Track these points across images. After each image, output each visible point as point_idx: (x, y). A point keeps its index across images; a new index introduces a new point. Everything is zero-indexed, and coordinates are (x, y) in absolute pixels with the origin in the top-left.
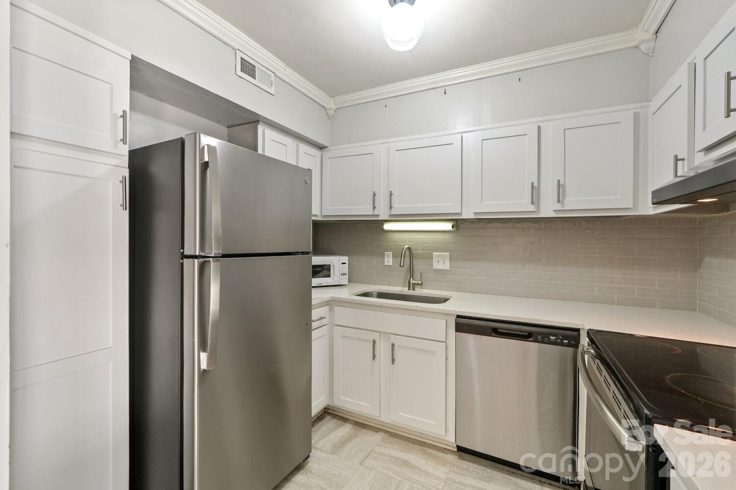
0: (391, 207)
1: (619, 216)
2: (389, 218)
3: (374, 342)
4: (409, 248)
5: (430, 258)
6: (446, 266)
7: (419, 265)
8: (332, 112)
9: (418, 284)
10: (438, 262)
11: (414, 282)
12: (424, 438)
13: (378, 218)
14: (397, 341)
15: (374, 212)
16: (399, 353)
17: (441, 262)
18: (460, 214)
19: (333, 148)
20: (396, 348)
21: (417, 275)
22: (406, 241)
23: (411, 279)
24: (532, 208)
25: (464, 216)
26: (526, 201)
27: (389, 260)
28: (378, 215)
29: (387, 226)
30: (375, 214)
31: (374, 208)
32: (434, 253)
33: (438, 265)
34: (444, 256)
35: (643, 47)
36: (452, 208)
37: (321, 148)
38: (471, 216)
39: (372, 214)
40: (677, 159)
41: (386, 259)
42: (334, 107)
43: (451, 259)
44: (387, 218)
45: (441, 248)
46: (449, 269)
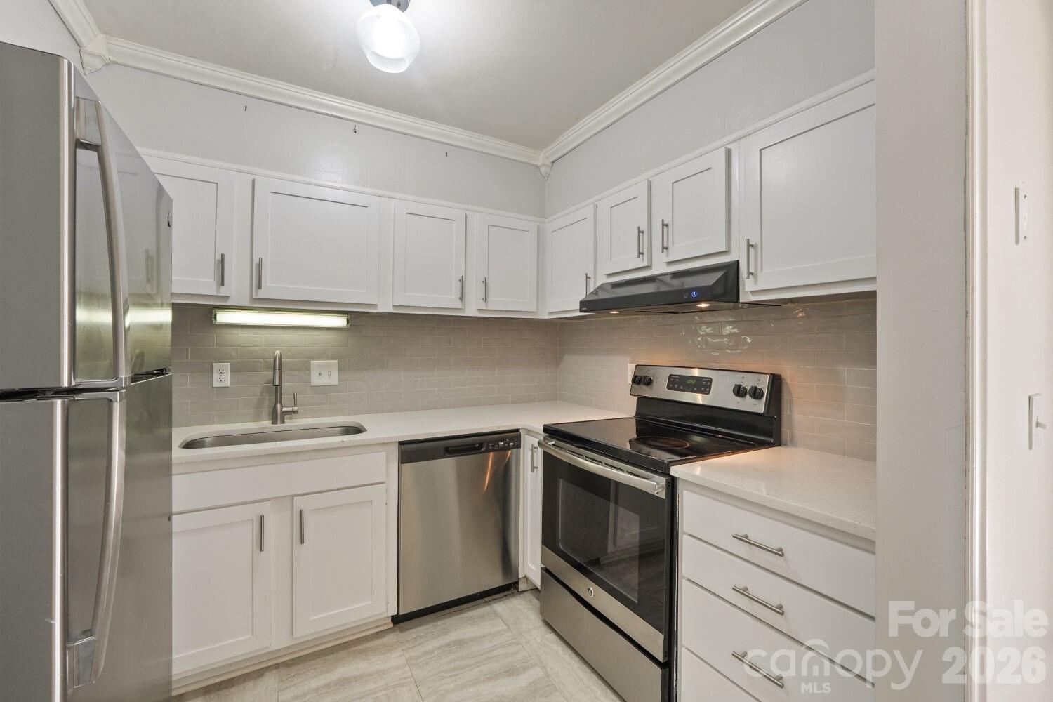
0: (259, 285)
1: (513, 318)
2: (250, 303)
3: (262, 518)
5: (307, 368)
6: (333, 379)
9: (289, 412)
10: (320, 374)
11: (284, 409)
12: (346, 636)
13: (226, 302)
14: (306, 503)
15: (218, 290)
17: (325, 374)
18: (375, 306)
20: (306, 516)
21: (286, 398)
23: (279, 406)
24: (459, 305)
26: (454, 297)
27: (222, 378)
28: (227, 297)
29: (223, 317)
30: (221, 294)
31: (221, 284)
32: (312, 362)
33: (320, 379)
34: (329, 366)
35: (543, 170)
38: (390, 310)
39: (214, 293)
40: (587, 278)
41: (216, 376)
43: (340, 370)
44: (247, 304)
45: (324, 353)
46: (337, 384)
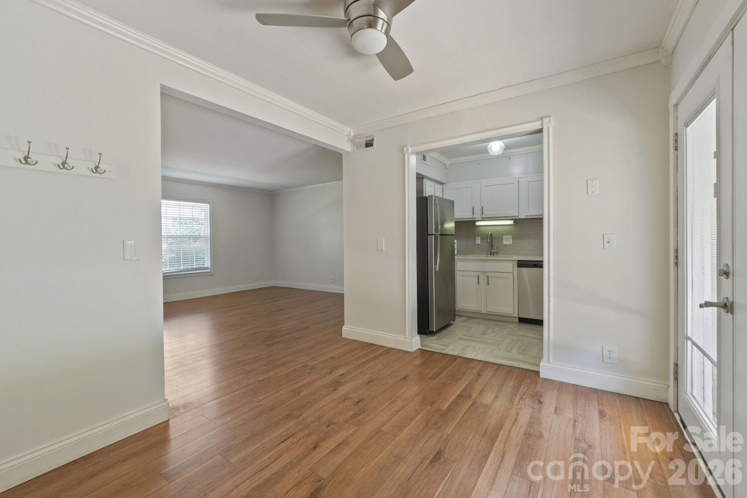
0: (482, 214)
3: (478, 276)
4: (491, 234)
5: (502, 239)
6: (511, 243)
7: (496, 243)
8: (448, 166)
9: (496, 252)
10: (506, 241)
11: (494, 252)
14: (490, 274)
16: (491, 280)
17: (508, 241)
18: (518, 216)
19: (448, 184)
20: (490, 278)
21: (495, 248)
22: (489, 231)
23: (492, 251)
25: (520, 217)
27: (478, 241)
28: (475, 218)
29: (477, 223)
30: (473, 217)
31: (473, 214)
32: (504, 236)
34: (509, 238)
36: (514, 213)
37: (442, 184)
38: (523, 217)
41: (476, 241)
42: (449, 163)
43: (513, 239)
44: (480, 219)
45: (508, 233)
